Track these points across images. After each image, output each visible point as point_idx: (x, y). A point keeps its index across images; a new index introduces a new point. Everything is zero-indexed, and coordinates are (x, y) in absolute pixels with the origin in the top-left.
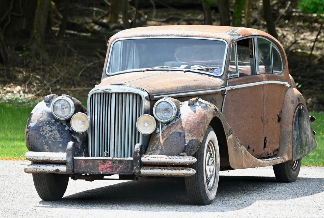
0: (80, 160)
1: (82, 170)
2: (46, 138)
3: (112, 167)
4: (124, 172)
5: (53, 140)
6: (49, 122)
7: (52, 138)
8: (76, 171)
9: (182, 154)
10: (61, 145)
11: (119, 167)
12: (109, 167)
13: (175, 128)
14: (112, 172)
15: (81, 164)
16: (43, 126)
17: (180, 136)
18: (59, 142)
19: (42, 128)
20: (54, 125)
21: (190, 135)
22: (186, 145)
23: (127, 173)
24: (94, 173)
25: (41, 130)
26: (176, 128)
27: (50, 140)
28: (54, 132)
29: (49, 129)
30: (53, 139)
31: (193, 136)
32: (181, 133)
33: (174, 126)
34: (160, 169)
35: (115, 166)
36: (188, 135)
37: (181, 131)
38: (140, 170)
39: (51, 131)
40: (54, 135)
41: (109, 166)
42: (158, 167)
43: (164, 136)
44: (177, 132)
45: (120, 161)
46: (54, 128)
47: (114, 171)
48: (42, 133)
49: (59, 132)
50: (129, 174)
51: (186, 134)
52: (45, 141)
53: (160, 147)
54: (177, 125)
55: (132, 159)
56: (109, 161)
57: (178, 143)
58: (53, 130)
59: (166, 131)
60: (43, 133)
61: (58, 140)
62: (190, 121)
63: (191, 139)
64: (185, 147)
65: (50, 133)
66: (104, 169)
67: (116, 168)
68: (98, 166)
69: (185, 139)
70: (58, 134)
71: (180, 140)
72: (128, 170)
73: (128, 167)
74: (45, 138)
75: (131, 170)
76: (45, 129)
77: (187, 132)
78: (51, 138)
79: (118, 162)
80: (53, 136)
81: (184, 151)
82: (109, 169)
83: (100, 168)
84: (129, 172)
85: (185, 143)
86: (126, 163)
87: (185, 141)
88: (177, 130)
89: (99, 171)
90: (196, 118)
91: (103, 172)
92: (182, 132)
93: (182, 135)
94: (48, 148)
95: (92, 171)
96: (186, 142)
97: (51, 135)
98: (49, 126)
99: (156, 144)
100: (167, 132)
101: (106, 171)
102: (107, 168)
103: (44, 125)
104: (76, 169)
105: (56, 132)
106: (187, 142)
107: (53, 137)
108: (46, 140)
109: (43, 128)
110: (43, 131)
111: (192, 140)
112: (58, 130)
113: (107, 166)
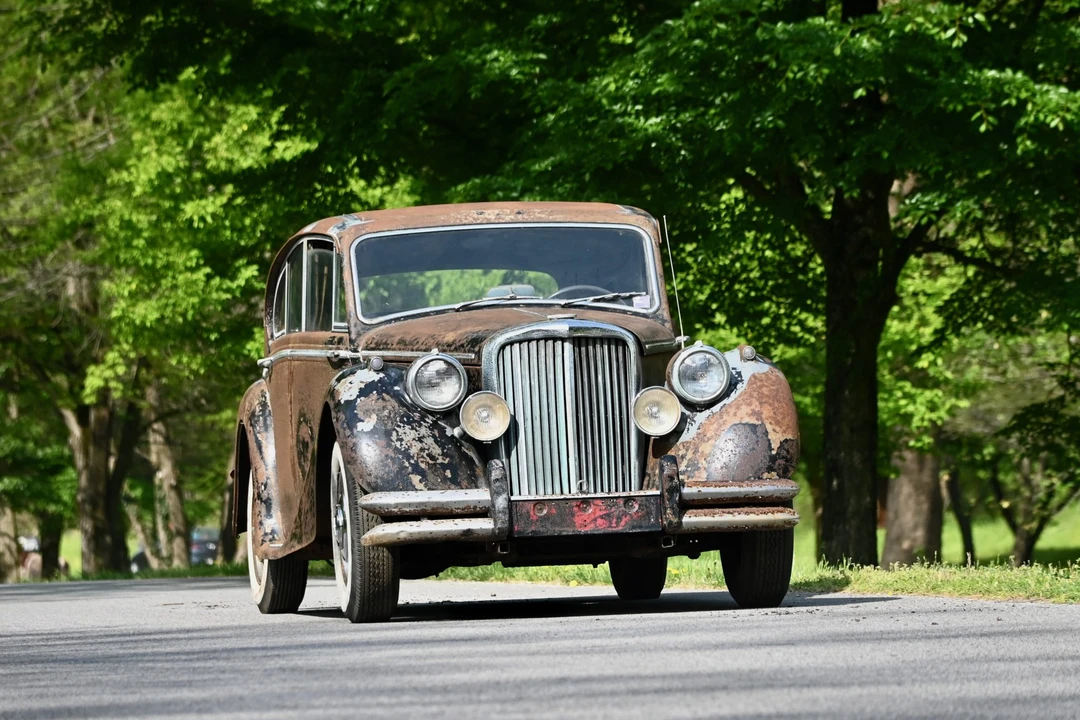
0: (526, 503)
1: (533, 528)
2: (413, 457)
3: (608, 515)
4: (641, 527)
5: (431, 462)
6: (408, 419)
7: (425, 455)
8: (519, 532)
9: (766, 475)
10: (448, 474)
11: (625, 514)
12: (601, 517)
13: (735, 414)
14: (610, 527)
15: (528, 512)
16: (398, 429)
17: (755, 432)
18: (444, 467)
19: (394, 433)
20: (420, 426)
21: (778, 429)
22: (774, 452)
23: (647, 527)
24: (564, 533)
25: (394, 436)
26: (738, 414)
27: (422, 462)
28: (424, 440)
29: (413, 434)
30: (428, 459)
31: (784, 432)
32: (753, 427)
33: (732, 411)
34: (729, 513)
35: (616, 513)
36: (774, 430)
37: (753, 421)
38: (680, 518)
39: (420, 440)
40: (428, 449)
41: (602, 513)
42: (721, 510)
43: (709, 435)
44: (744, 424)
45: (628, 499)
46: (424, 431)
47: (614, 525)
48: (398, 444)
49: (436, 442)
50: (653, 529)
51: (769, 428)
52: (410, 463)
53: (704, 462)
54: (738, 408)
55: (658, 492)
56: (599, 502)
57: (754, 449)
58: (424, 437)
59: (712, 424)
60: (401, 445)
61: (440, 461)
62: (767, 396)
63: (782, 439)
64: (773, 459)
65: (419, 445)
66: (588, 521)
67: (619, 518)
68: (573, 515)
69: (769, 440)
70: (437, 447)
71: (758, 441)
72: (650, 520)
73: (648, 514)
74: (409, 457)
75: (657, 520)
76: (403, 436)
77: (770, 423)
78: (423, 457)
79: (622, 503)
80: (426, 452)
81: (770, 469)
82: (600, 521)
83: (578, 520)
84: (653, 525)
85: (771, 449)
86: (644, 503)
87: (770, 444)
88: (741, 418)
89: (574, 526)
90: (777, 390)
91: (587, 529)
92: (757, 423)
93: (759, 430)
94: (421, 481)
95: (557, 529)
96: (773, 446)
97: (422, 450)
98: (413, 428)
99: (687, 457)
100: (715, 426)
101: (592, 525)
102: (595, 520)
103: (399, 426)
104: (516, 528)
105: (430, 441)
106: (775, 445)
107: (428, 455)
108: (412, 462)
109: (397, 432)
110: (402, 440)
111: (786, 441)
112: (434, 436)
113: (594, 513)
